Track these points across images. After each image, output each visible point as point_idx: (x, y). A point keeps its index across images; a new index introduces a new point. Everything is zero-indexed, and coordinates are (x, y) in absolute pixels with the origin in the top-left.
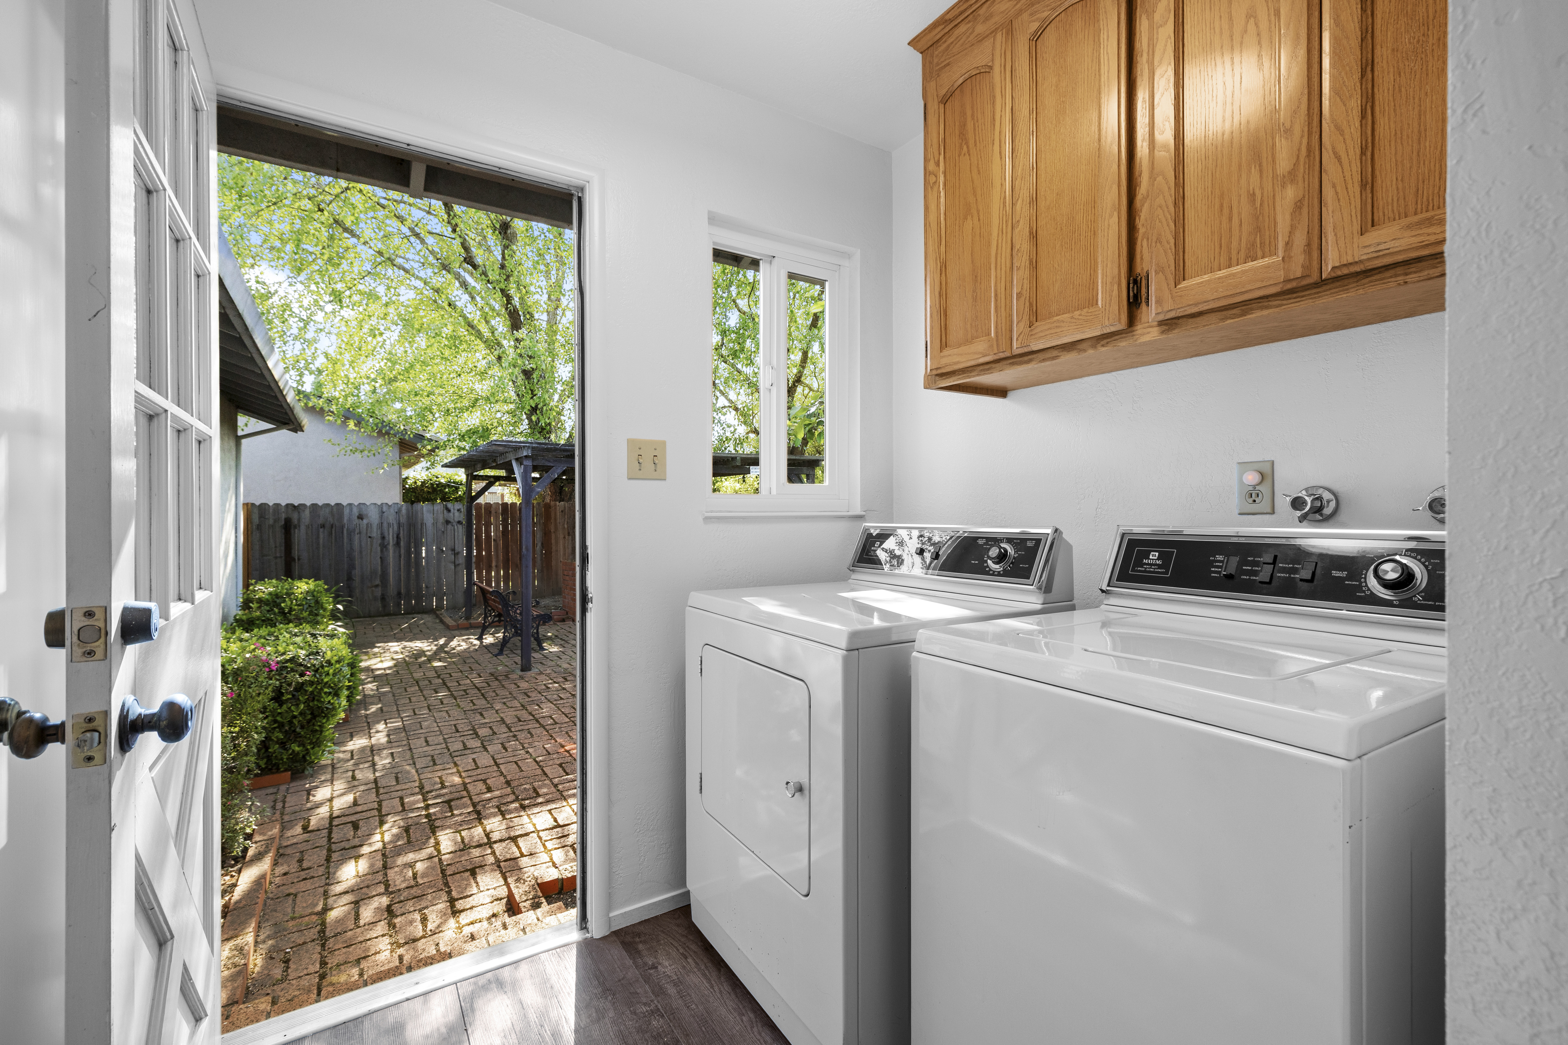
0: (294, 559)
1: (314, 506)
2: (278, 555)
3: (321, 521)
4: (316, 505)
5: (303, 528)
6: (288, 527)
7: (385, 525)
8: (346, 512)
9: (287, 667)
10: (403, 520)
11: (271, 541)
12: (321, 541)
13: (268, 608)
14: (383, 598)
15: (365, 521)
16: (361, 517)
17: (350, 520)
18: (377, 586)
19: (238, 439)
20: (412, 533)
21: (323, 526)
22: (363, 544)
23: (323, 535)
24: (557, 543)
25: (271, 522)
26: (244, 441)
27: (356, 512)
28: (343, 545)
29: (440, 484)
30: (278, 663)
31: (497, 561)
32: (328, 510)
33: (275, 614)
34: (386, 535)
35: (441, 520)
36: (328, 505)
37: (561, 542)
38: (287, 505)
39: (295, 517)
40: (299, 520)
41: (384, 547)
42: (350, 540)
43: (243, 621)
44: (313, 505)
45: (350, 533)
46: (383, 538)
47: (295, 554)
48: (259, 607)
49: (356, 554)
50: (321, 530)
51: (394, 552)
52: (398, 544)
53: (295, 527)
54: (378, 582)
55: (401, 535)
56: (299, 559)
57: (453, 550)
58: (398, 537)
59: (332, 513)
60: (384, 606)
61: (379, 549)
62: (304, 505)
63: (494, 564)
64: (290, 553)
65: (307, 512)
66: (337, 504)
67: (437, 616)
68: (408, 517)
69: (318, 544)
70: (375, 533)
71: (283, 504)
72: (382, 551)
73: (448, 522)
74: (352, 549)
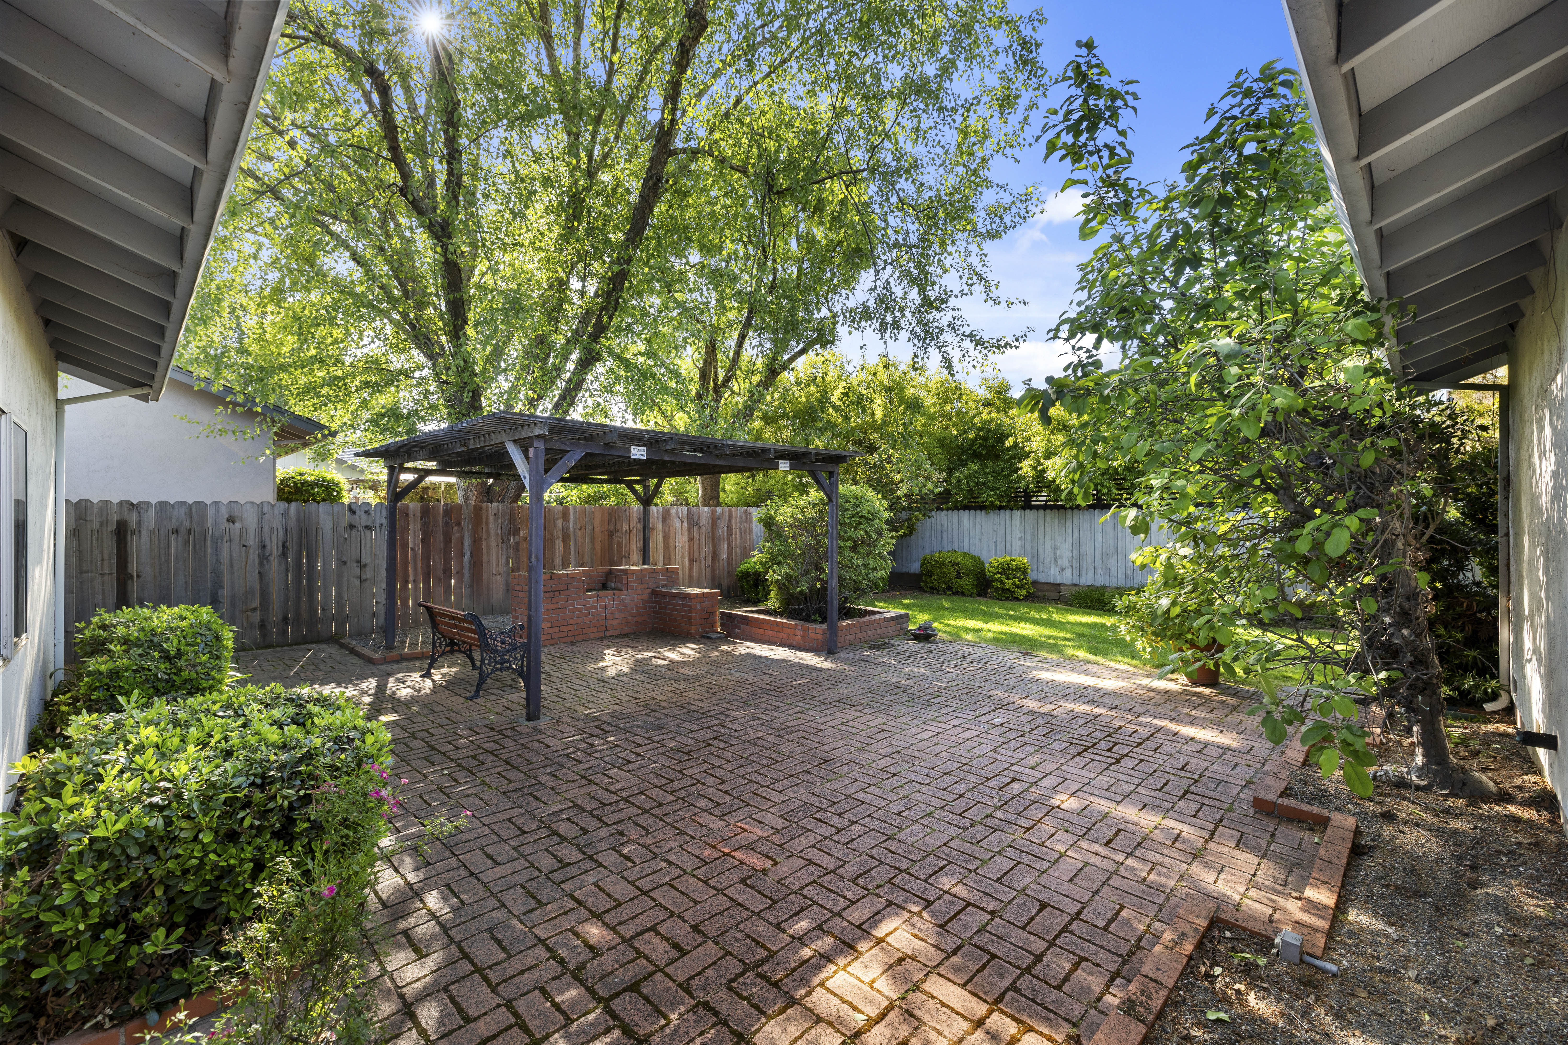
0: (132, 577)
1: (163, 504)
2: (106, 571)
3: (173, 524)
4: (166, 503)
5: (145, 534)
6: (122, 532)
7: (266, 530)
8: (211, 512)
9: (300, 773)
10: (293, 524)
11: (95, 551)
12: (173, 552)
13: (140, 651)
14: (263, 626)
15: (238, 525)
16: (231, 520)
17: (216, 524)
18: (254, 609)
19: (60, 405)
20: (304, 540)
21: (176, 531)
22: (235, 555)
23: (175, 544)
24: (489, 552)
25: (96, 525)
26: (68, 408)
27: (224, 513)
28: (205, 555)
29: (304, 483)
30: (282, 767)
31: (416, 575)
32: (183, 510)
33: (153, 659)
34: (268, 542)
35: (343, 523)
36: (183, 503)
37: (494, 550)
38: (121, 503)
39: (133, 519)
40: (139, 523)
41: (264, 558)
42: (216, 549)
43: (101, 673)
44: (160, 502)
45: (216, 540)
46: (264, 547)
47: (133, 570)
48: (127, 651)
49: (224, 568)
50: (173, 537)
51: (279, 564)
52: (284, 554)
53: (133, 533)
54: (257, 603)
55: (289, 543)
56: (138, 576)
57: (359, 561)
58: (284, 546)
59: (189, 513)
60: (264, 636)
61: (257, 561)
62: (148, 503)
63: (411, 578)
64: (126, 567)
65: (152, 512)
66: (197, 503)
67: (342, 646)
68: (298, 520)
69: (168, 554)
70: (252, 540)
71: (116, 501)
72: (261, 564)
73: (352, 527)
74: (218, 561)
